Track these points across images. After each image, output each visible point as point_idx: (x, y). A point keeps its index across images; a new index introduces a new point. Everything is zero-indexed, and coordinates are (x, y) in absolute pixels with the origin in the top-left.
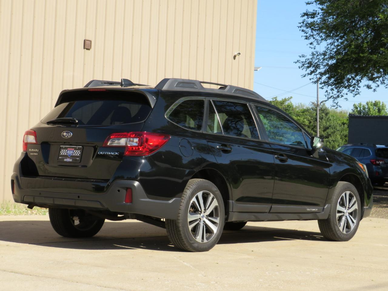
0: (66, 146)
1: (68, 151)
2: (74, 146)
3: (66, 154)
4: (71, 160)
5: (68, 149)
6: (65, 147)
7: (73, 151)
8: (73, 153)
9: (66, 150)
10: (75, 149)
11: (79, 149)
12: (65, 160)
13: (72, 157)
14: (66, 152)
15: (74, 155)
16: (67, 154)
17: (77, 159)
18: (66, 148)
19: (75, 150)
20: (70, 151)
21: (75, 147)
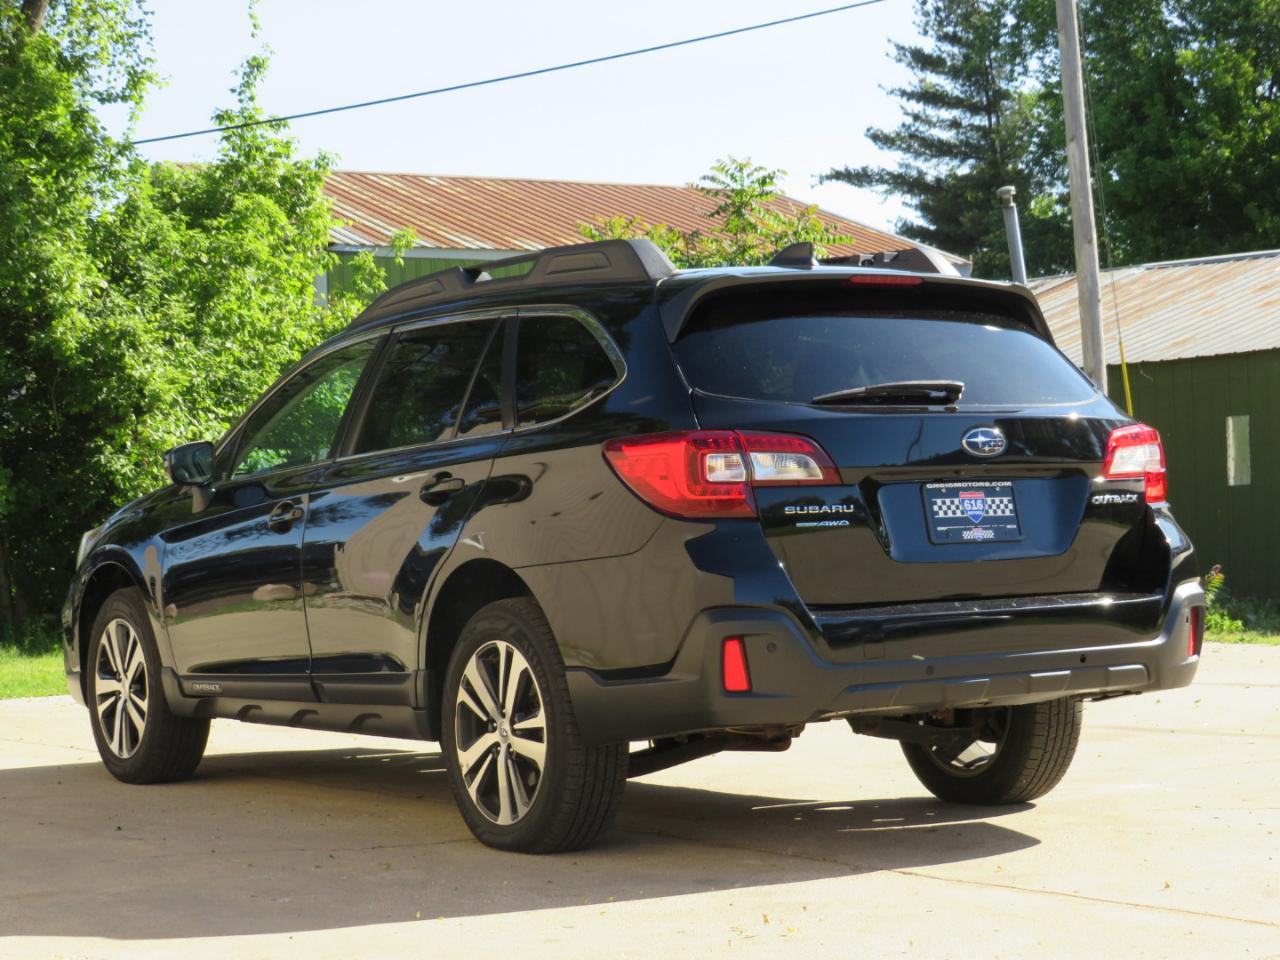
0: (950, 485)
1: (963, 501)
2: (981, 484)
3: (959, 514)
4: (989, 534)
5: (963, 495)
6: (947, 489)
7: (984, 502)
8: (987, 508)
9: (956, 501)
10: (990, 492)
11: (1003, 492)
12: (967, 535)
13: (987, 522)
14: (957, 507)
15: (991, 513)
16: (962, 512)
17: (1009, 527)
18: (953, 493)
19: (987, 496)
20: (973, 502)
21: (987, 484)
